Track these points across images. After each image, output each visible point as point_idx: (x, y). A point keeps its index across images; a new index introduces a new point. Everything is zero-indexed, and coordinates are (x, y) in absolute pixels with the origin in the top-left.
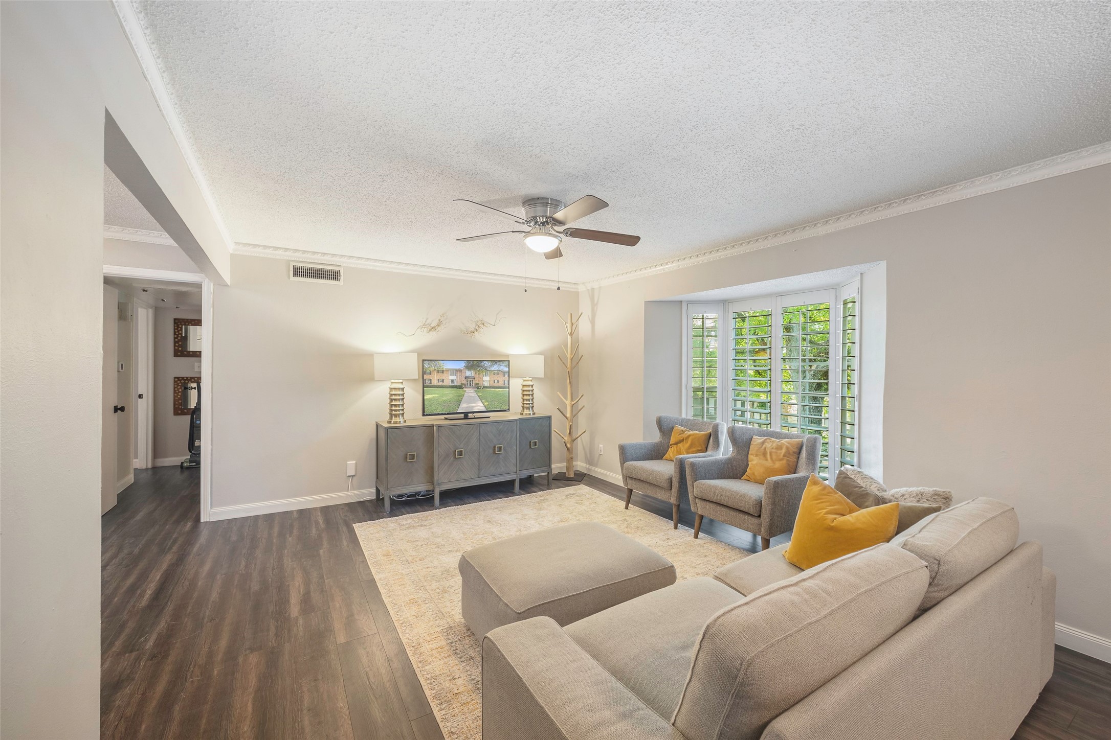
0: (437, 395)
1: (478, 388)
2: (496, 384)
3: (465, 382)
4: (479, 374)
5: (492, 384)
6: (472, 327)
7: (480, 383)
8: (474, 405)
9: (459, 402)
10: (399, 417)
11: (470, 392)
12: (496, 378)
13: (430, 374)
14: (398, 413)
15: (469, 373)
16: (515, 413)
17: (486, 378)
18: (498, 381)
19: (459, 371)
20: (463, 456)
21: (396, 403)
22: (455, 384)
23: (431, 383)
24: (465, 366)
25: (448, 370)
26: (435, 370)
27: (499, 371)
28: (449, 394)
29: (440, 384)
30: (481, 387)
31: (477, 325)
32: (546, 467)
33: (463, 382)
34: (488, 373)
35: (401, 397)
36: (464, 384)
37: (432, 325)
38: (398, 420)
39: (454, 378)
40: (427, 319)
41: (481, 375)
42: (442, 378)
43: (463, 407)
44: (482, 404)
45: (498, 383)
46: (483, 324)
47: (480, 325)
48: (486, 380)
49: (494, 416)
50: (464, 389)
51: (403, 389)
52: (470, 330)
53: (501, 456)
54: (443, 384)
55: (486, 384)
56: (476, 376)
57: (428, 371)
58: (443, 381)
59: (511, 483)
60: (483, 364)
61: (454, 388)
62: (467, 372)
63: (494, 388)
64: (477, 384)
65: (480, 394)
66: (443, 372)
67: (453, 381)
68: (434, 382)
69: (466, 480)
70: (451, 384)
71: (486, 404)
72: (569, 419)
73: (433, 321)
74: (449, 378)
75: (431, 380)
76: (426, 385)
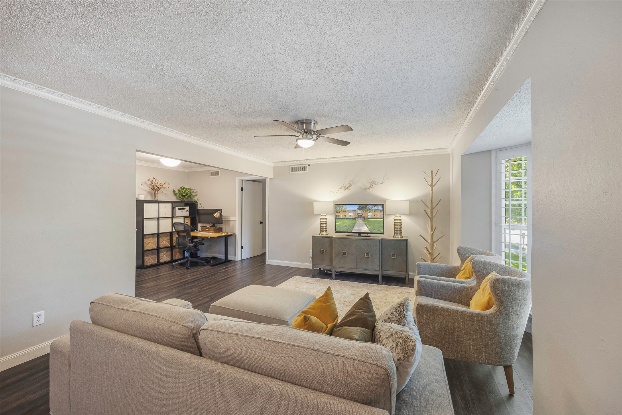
0: (341, 223)
1: (365, 219)
2: (376, 217)
3: (357, 216)
4: (365, 212)
5: (373, 216)
6: (368, 185)
7: (366, 216)
8: (362, 228)
9: (353, 226)
10: (324, 232)
11: (360, 221)
12: (376, 213)
13: (339, 213)
14: (323, 230)
15: (359, 212)
16: (389, 234)
17: (370, 214)
18: (377, 215)
19: (355, 211)
20: (346, 255)
21: (323, 225)
22: (352, 217)
23: (339, 217)
24: (357, 208)
25: (348, 211)
26: (342, 211)
27: (378, 210)
28: (348, 223)
29: (344, 217)
30: (366, 218)
31: (371, 184)
32: (404, 272)
33: (356, 216)
34: (371, 211)
35: (325, 223)
36: (357, 217)
37: (346, 187)
38: (323, 234)
39: (351, 214)
40: (344, 184)
41: (367, 212)
42: (345, 214)
43: (356, 229)
44: (367, 228)
45: (377, 216)
46: (375, 183)
47: (373, 184)
48: (370, 215)
49: (374, 236)
50: (357, 220)
51: (326, 219)
52: (367, 187)
53: (369, 259)
54: (345, 217)
55: (369, 217)
56: (364, 213)
57: (338, 211)
58: (345, 216)
59: (377, 276)
60: (368, 206)
61: (351, 219)
62: (359, 211)
63: (374, 219)
64: (364, 217)
65: (366, 222)
66: (346, 211)
67: (350, 216)
68: (341, 216)
69: (348, 269)
70: (349, 217)
71: (369, 227)
72: (430, 243)
73: (347, 184)
74: (349, 214)
75: (339, 216)
76: (336, 218)
